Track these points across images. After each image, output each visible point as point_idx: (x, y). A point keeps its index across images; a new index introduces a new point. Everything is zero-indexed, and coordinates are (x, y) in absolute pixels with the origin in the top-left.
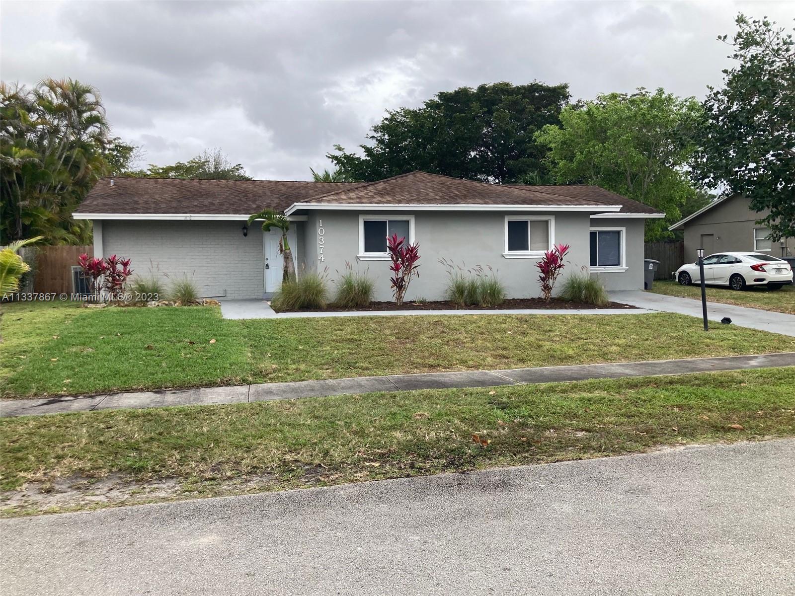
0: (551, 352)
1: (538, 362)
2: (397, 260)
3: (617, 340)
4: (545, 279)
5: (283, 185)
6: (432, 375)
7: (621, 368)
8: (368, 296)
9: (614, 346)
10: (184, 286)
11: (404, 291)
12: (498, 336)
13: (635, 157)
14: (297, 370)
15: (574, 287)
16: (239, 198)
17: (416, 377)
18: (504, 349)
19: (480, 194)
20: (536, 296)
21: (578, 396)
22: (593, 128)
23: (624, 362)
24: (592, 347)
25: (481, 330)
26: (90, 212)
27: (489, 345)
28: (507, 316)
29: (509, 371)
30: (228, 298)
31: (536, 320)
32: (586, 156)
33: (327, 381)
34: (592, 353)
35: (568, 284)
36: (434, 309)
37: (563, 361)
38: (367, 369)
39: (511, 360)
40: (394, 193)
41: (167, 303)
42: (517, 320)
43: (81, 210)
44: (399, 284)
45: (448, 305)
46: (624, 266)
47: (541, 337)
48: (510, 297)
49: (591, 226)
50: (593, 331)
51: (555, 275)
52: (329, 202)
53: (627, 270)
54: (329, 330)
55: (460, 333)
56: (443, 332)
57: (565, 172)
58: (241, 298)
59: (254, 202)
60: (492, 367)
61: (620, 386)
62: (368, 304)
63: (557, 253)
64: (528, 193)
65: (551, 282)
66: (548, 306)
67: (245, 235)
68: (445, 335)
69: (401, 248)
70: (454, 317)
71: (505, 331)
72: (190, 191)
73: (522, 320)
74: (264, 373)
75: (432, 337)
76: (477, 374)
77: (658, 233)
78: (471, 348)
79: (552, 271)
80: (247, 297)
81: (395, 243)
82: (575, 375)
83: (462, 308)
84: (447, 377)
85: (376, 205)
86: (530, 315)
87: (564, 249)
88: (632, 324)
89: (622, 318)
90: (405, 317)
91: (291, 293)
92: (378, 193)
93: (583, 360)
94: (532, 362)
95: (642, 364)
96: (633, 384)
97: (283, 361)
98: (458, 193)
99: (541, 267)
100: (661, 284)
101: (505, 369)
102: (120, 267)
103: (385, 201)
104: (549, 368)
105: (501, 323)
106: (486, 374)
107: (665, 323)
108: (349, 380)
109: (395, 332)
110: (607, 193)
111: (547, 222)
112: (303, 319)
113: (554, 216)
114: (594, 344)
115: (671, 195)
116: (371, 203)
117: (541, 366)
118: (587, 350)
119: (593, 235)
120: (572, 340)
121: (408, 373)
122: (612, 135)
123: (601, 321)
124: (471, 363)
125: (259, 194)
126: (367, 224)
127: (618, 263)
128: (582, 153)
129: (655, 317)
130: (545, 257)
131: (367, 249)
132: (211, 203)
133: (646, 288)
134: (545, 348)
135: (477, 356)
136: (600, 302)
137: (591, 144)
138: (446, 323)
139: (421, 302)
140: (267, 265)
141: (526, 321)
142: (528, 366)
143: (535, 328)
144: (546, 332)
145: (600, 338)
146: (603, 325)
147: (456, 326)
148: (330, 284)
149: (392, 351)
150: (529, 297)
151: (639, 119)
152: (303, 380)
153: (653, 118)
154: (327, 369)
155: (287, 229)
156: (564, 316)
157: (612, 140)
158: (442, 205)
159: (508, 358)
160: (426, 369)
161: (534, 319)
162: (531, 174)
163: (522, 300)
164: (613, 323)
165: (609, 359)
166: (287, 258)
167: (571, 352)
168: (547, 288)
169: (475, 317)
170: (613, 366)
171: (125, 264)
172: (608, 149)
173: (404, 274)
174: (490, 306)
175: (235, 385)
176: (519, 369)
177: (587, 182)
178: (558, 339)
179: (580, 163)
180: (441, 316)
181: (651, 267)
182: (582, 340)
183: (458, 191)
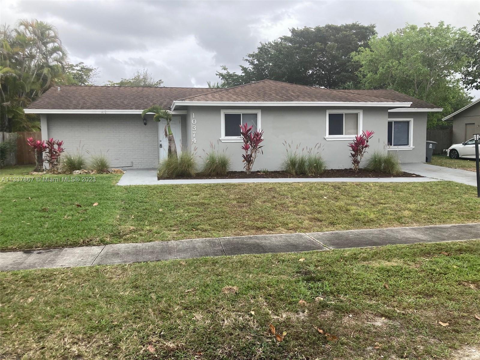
0: (357, 216)
1: (345, 225)
2: (248, 142)
3: (409, 205)
4: (355, 156)
5: (175, 90)
6: (257, 238)
7: (414, 232)
8: (225, 168)
9: (406, 211)
10: (100, 159)
11: (252, 164)
12: (316, 201)
13: (421, 70)
14: (150, 231)
15: (376, 161)
16: (142, 99)
17: (243, 238)
18: (319, 212)
19: (309, 94)
20: (348, 168)
21: (378, 265)
22: (392, 51)
23: (415, 226)
24: (390, 212)
25: (303, 196)
26: (36, 109)
27: (308, 209)
28: (324, 184)
29: (321, 233)
30: (134, 167)
31: (347, 187)
32: (386, 69)
33: (169, 243)
34: (389, 217)
35: (372, 159)
36: (273, 178)
37: (365, 225)
38: (206, 231)
39: (324, 223)
40: (247, 94)
41: (86, 171)
42: (332, 187)
43: (30, 107)
44: (248, 159)
45: (284, 174)
46: (411, 146)
47: (350, 202)
48: (329, 168)
49: (389, 117)
50: (390, 197)
51: (362, 153)
52: (198, 100)
53: (413, 149)
54: (188, 196)
55: (287, 198)
56: (274, 197)
57: (371, 81)
58: (142, 167)
59: (152, 101)
60: (307, 229)
61: (414, 255)
62: (226, 173)
63: (364, 136)
64: (344, 94)
65: (359, 158)
66: (356, 175)
67: (145, 124)
68: (275, 200)
69: (250, 133)
70: (285, 184)
71: (322, 196)
72: (111, 94)
73: (336, 187)
74: (121, 234)
75: (264, 202)
76: (293, 236)
77: (435, 123)
78: (293, 212)
79: (360, 150)
80: (147, 167)
81: (246, 129)
82: (375, 240)
83: (293, 177)
84: (269, 239)
85: (233, 102)
86: (343, 182)
87: (370, 134)
88: (420, 190)
89: (411, 185)
90: (248, 184)
91: (170, 166)
92: (236, 94)
93: (382, 224)
94: (341, 225)
95: (431, 228)
96: (427, 251)
97: (141, 223)
98: (293, 94)
99: (352, 146)
100: (436, 158)
101: (318, 232)
102: (56, 147)
103: (239, 99)
104: (354, 232)
105: (320, 189)
106: (301, 236)
107: (445, 190)
108: (187, 242)
109: (237, 197)
110: (400, 94)
111: (357, 114)
112: (173, 185)
113: (362, 110)
114: (391, 209)
115: (446, 96)
116: (229, 101)
117: (348, 229)
118: (385, 214)
119: (390, 124)
120: (373, 205)
121: (238, 235)
122: (405, 54)
123: (395, 188)
124: (291, 225)
125: (157, 96)
126: (227, 116)
127: (407, 144)
128: (383, 68)
129: (437, 184)
130: (355, 139)
131: (227, 134)
132: (122, 102)
133: (427, 161)
134: (352, 212)
135: (297, 219)
136: (394, 173)
137: (390, 61)
138: (278, 189)
139: (264, 172)
140: (161, 145)
141: (339, 188)
142: (337, 230)
143: (345, 194)
144: (353, 197)
145: (395, 203)
146: (398, 191)
147: (285, 193)
148: (198, 158)
149: (230, 214)
150: (343, 168)
151: (425, 42)
152: (151, 241)
153: (435, 41)
154: (174, 230)
155: (170, 120)
156: (367, 184)
157: (405, 58)
158: (280, 102)
159: (321, 221)
160: (254, 231)
161: (345, 187)
162: (348, 83)
163: (338, 170)
164: (405, 190)
165: (403, 223)
166: (171, 140)
167: (372, 216)
168: (356, 162)
169: (301, 185)
170: (407, 230)
171: (60, 144)
172: (402, 64)
173: (252, 152)
174: (314, 175)
175: (94, 246)
176: (329, 232)
177: (387, 87)
178: (362, 203)
179: (382, 74)
180: (276, 183)
181: (431, 146)
182: (381, 205)
183: (294, 93)
